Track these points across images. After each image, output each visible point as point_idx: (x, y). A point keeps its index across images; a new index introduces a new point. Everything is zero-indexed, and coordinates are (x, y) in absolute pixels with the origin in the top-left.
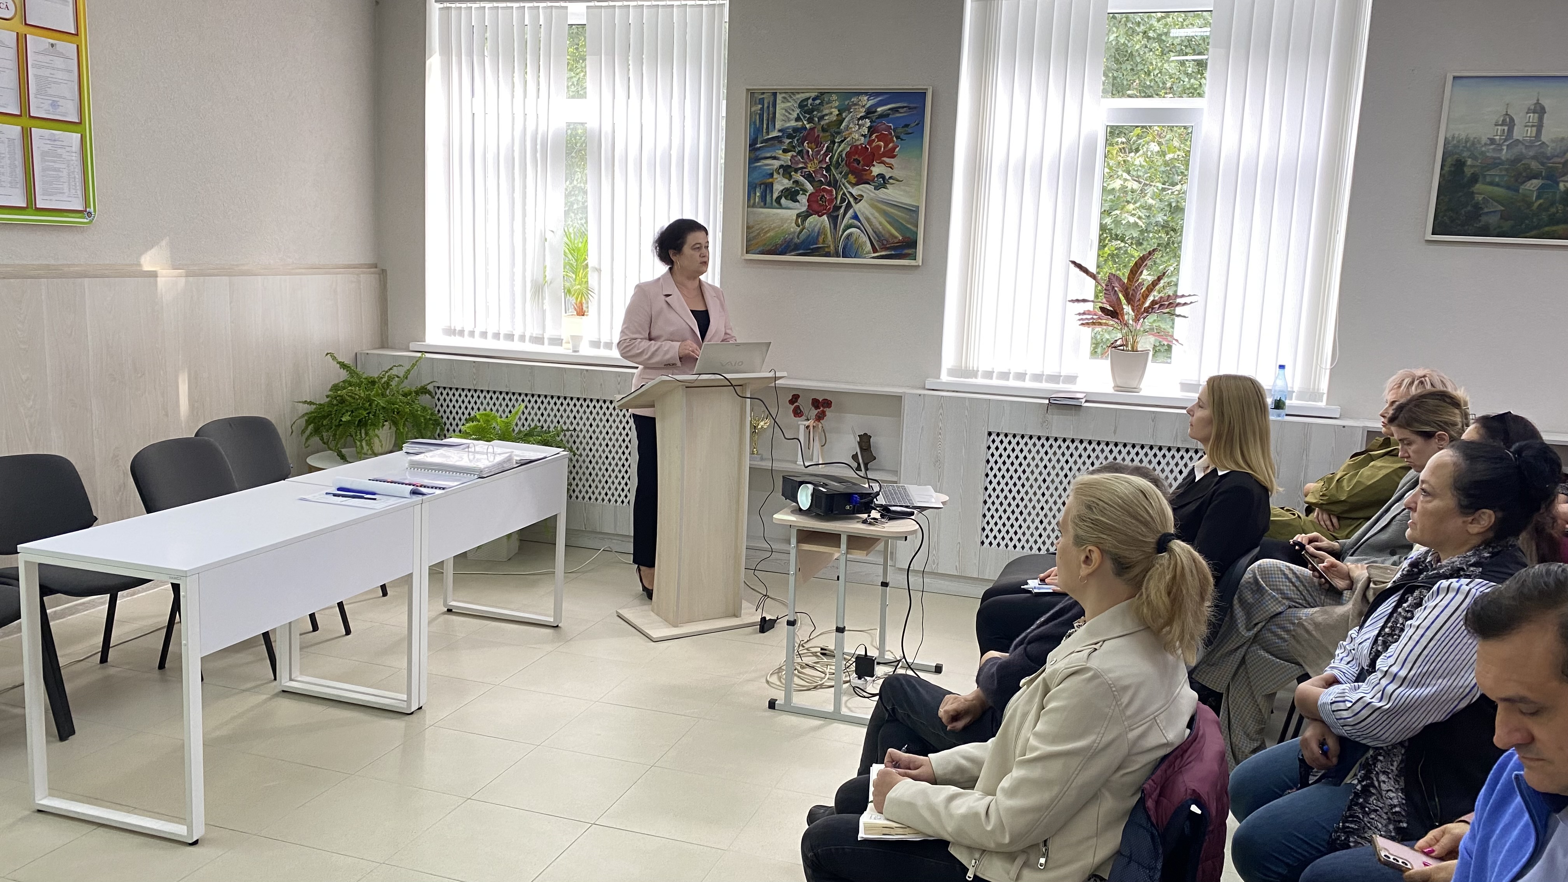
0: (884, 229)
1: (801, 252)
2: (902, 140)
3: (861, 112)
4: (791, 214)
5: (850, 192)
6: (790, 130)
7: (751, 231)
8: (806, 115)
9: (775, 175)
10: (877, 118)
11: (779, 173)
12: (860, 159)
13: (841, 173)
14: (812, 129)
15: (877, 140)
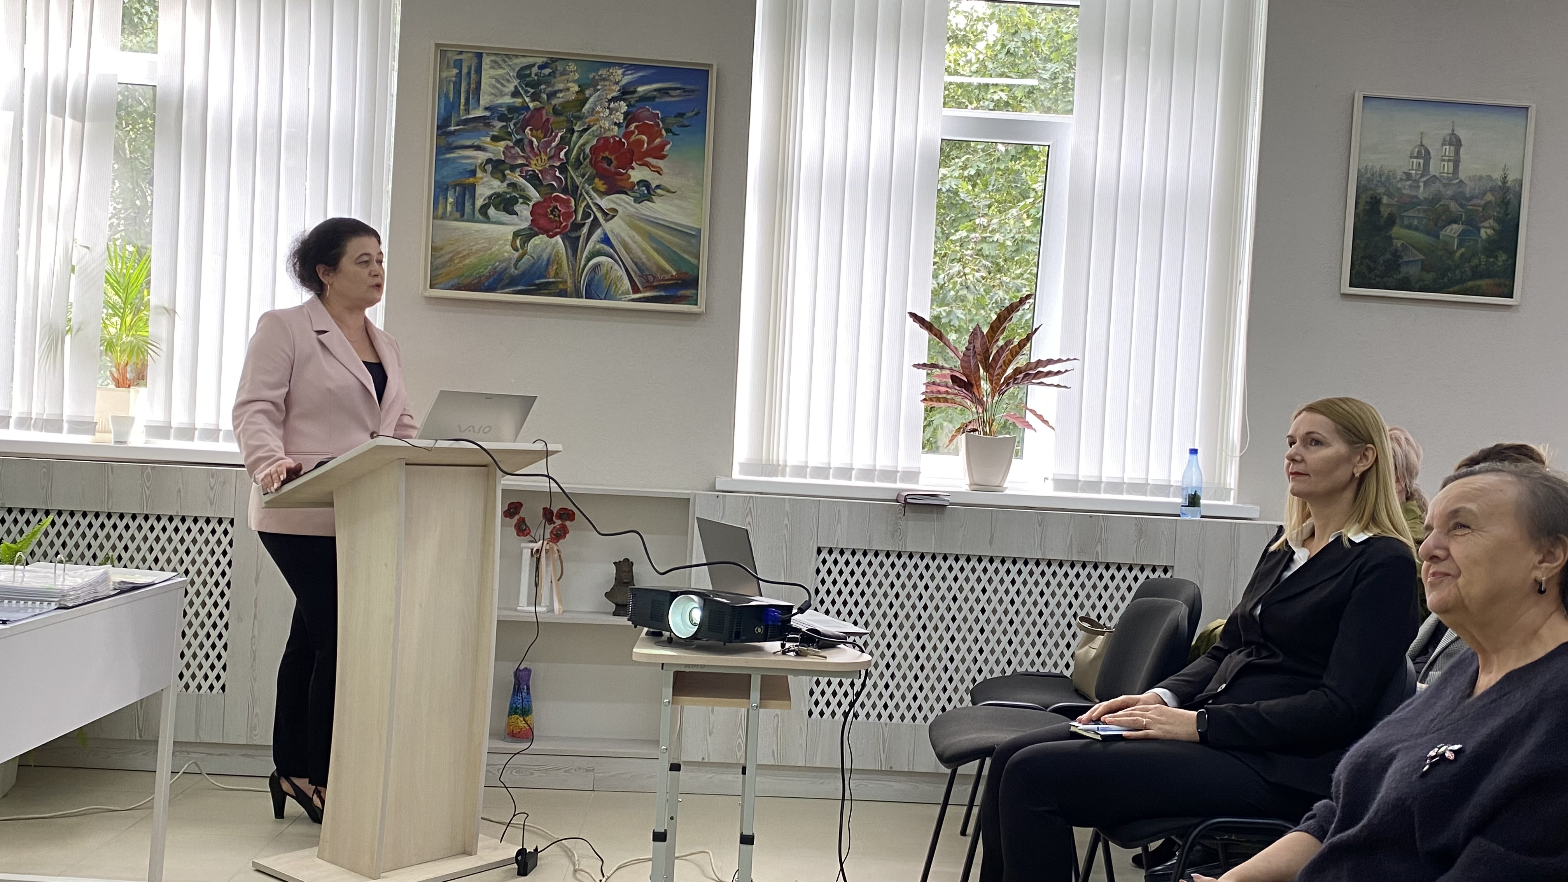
0: (649, 260)
1: (520, 288)
2: (675, 134)
3: (613, 91)
4: (507, 231)
5: (596, 204)
6: (504, 110)
7: (438, 254)
8: (529, 89)
9: (479, 174)
10: (637, 101)
11: (485, 171)
12: (613, 158)
13: (583, 177)
14: (537, 110)
15: (636, 132)
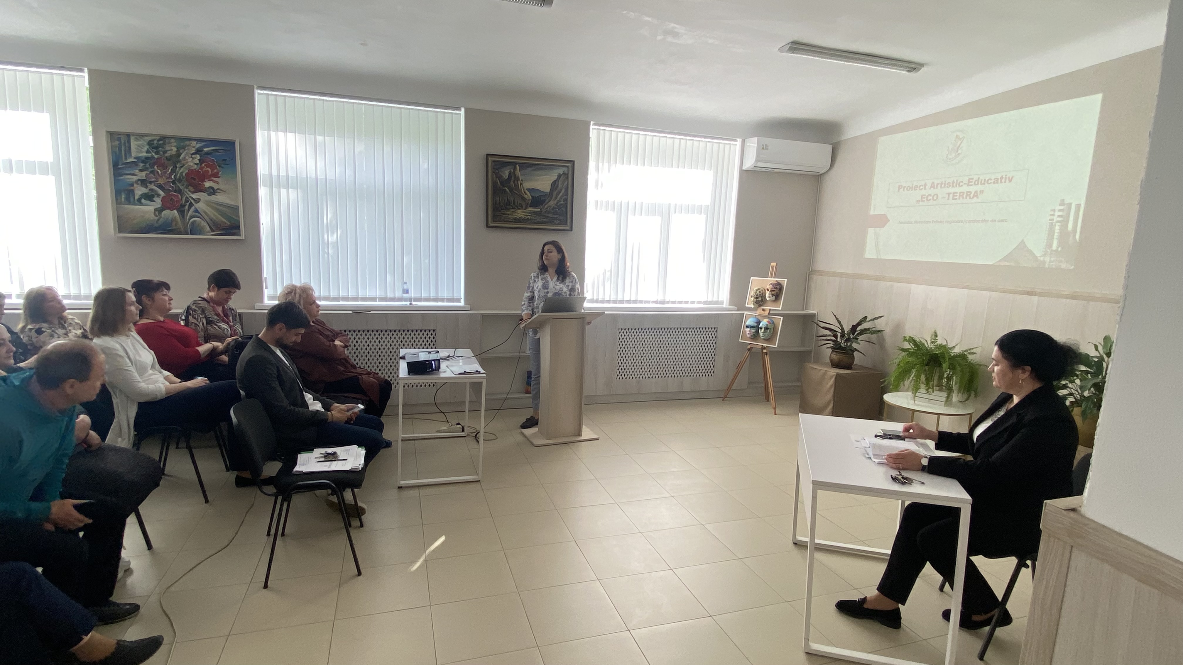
0: (217, 219)
1: (160, 232)
2: (223, 168)
3: (193, 150)
4: (151, 209)
5: (191, 197)
6: (143, 158)
7: (120, 219)
8: (154, 150)
9: (135, 185)
10: (204, 155)
11: (138, 184)
12: (196, 178)
13: (183, 185)
14: (158, 158)
15: (205, 167)
